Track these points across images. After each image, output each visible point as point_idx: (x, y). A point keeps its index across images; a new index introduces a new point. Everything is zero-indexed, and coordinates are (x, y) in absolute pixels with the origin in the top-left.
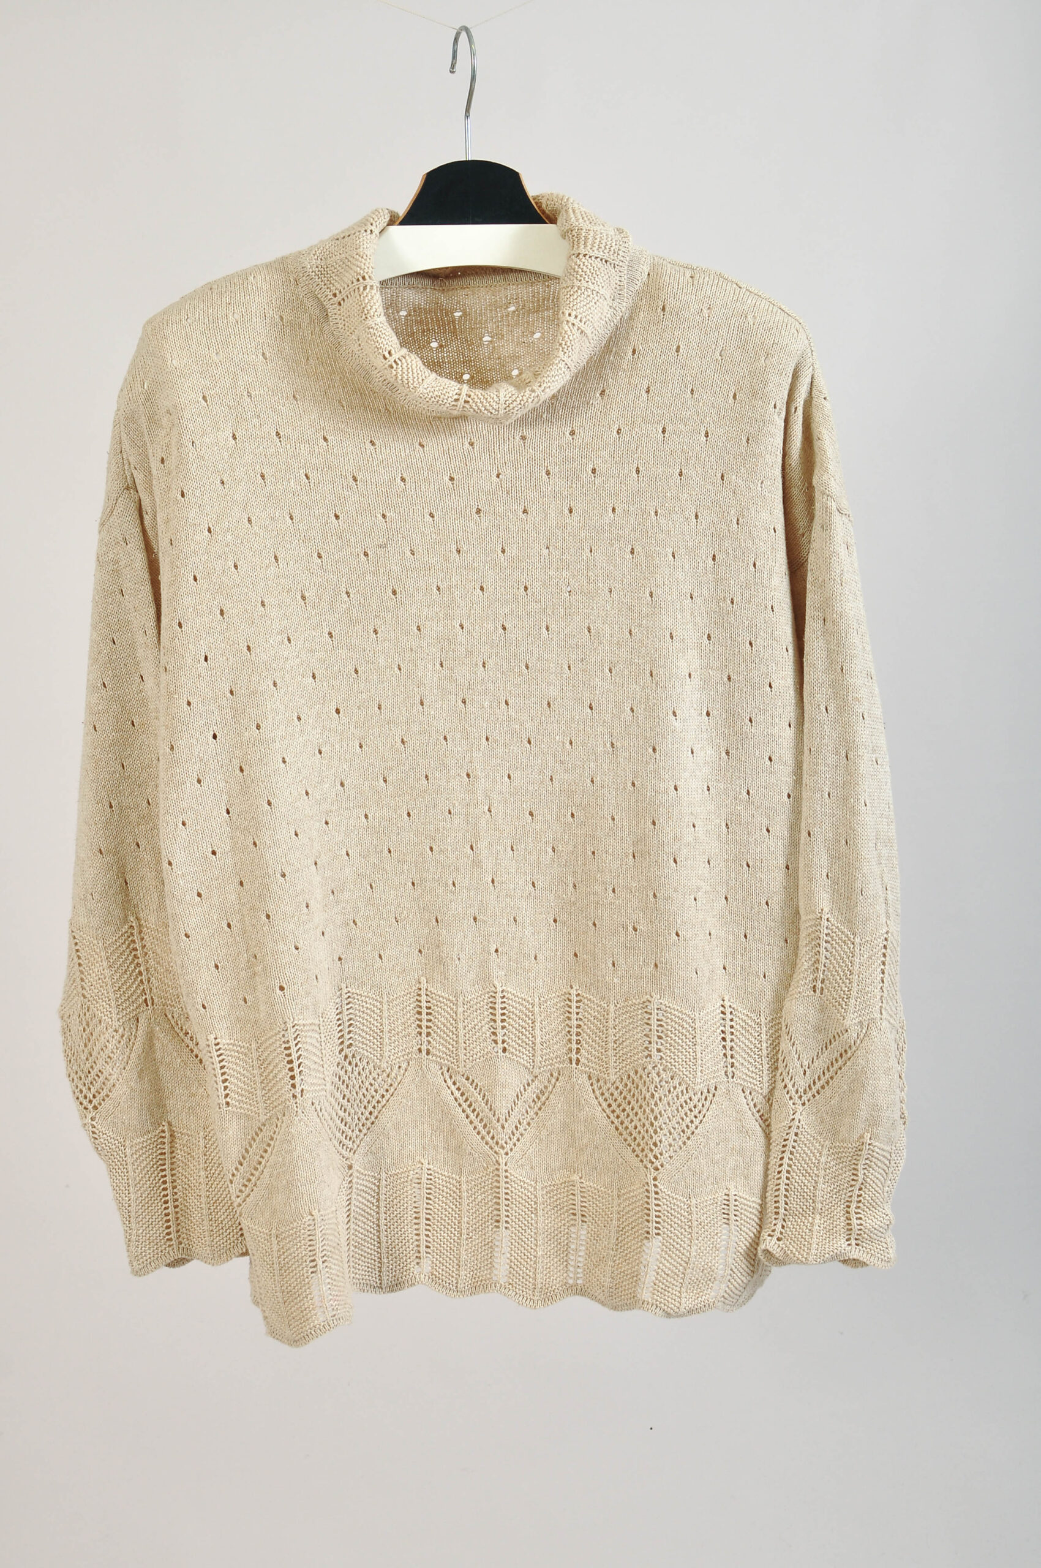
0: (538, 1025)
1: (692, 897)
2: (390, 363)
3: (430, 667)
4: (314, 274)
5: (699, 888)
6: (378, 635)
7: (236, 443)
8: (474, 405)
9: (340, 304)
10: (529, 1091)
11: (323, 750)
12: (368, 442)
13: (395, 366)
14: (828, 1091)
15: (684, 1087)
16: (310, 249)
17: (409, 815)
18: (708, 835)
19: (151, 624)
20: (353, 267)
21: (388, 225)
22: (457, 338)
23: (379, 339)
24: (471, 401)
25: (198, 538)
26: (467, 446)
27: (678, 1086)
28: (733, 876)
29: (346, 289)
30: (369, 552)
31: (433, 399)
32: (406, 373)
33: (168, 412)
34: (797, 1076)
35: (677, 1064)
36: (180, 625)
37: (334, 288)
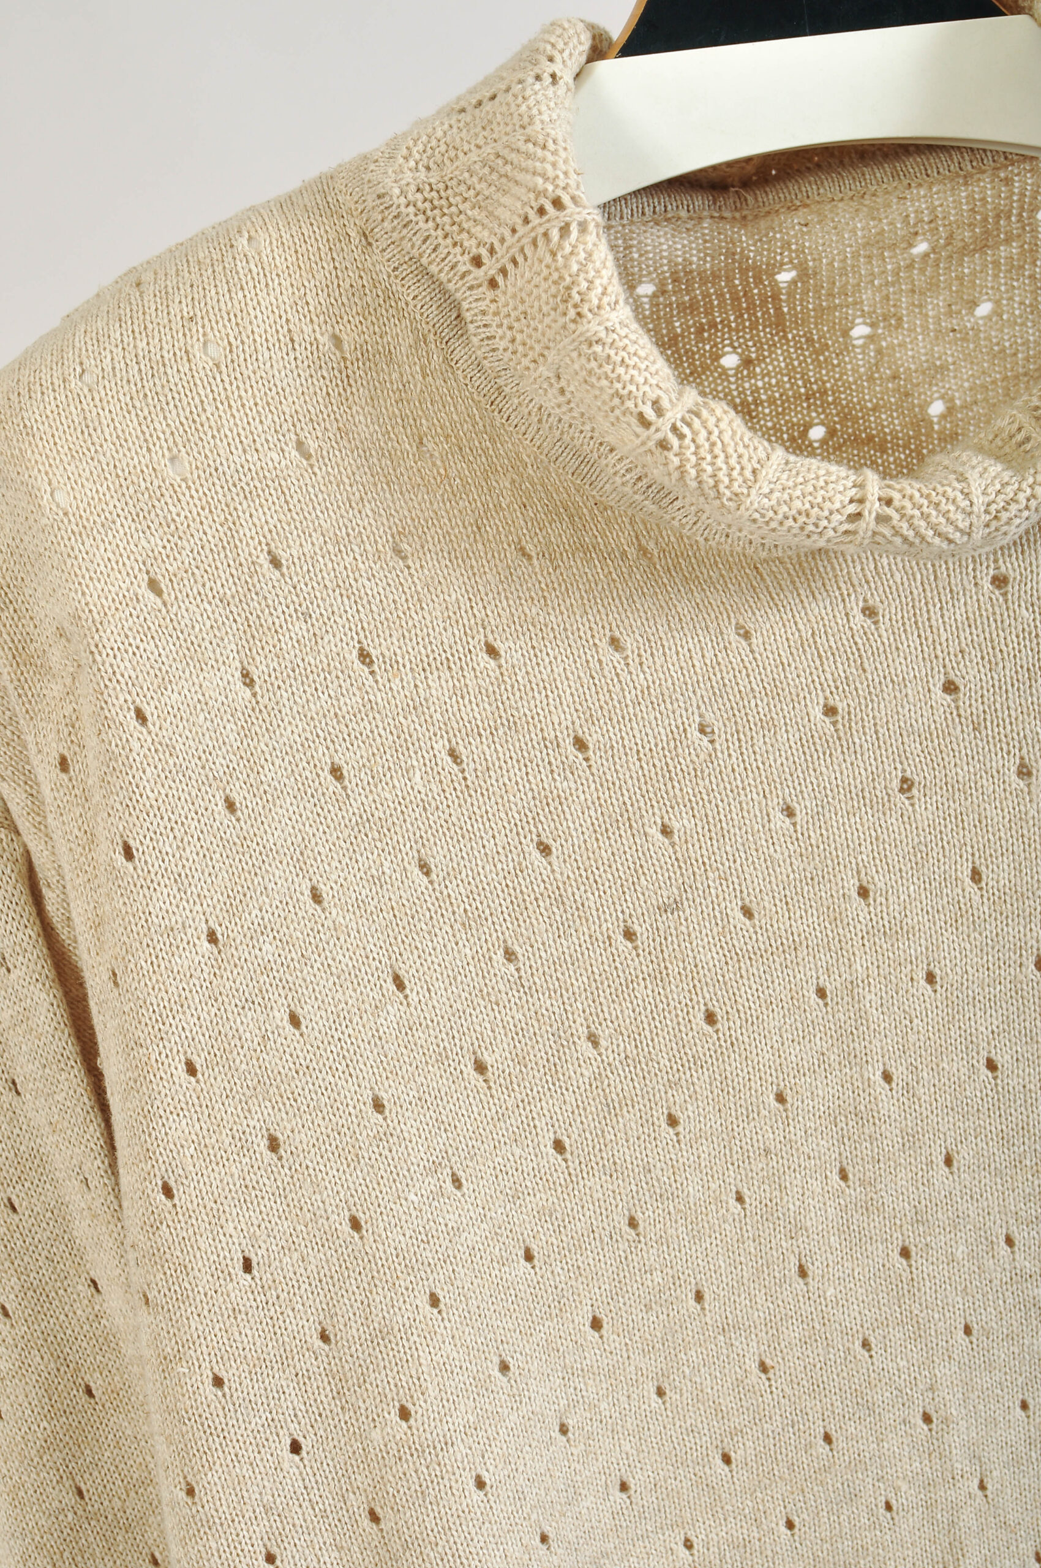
2: (659, 436)
3: (816, 1186)
4: (411, 209)
6: (680, 1129)
7: (254, 695)
8: (905, 525)
9: (493, 284)
11: (570, 1422)
12: (604, 644)
13: (674, 441)
16: (393, 146)
17: (790, 1525)
19: (95, 1165)
20: (520, 177)
21: (590, 60)
22: (785, 337)
23: (621, 370)
24: (896, 516)
25: (181, 962)
26: (859, 618)
29: (510, 240)
30: (636, 928)
31: (790, 522)
32: (709, 457)
33: (61, 633)
36: (168, 1191)
37: (473, 242)
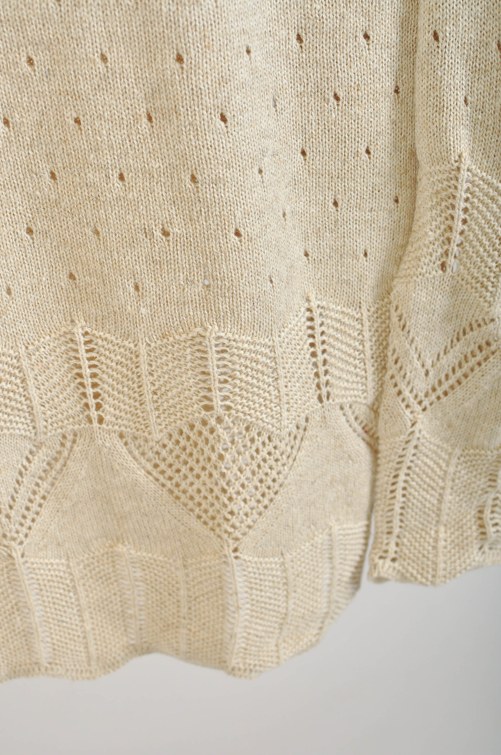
0: (31, 383)
1: (256, 170)
5: (263, 153)
10: (36, 462)
14: (459, 392)
15: (265, 437)
18: (270, 60)
27: (256, 437)
28: (313, 117)
34: (417, 380)
35: (252, 412)
